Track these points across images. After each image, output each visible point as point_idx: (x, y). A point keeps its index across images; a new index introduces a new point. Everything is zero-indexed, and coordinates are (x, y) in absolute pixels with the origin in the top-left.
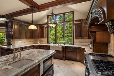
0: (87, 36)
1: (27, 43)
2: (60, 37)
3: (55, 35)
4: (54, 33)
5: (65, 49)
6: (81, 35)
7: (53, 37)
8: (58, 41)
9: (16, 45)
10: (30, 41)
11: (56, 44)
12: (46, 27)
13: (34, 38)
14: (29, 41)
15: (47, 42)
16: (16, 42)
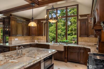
0: (93, 35)
1: (23, 41)
2: (62, 36)
3: (55, 32)
4: (54, 29)
5: (67, 49)
6: (87, 33)
7: (53, 34)
8: (59, 40)
9: (13, 43)
10: (27, 39)
11: (57, 43)
12: (45, 23)
13: (31, 36)
14: (25, 38)
15: (46, 41)
16: (13, 39)
